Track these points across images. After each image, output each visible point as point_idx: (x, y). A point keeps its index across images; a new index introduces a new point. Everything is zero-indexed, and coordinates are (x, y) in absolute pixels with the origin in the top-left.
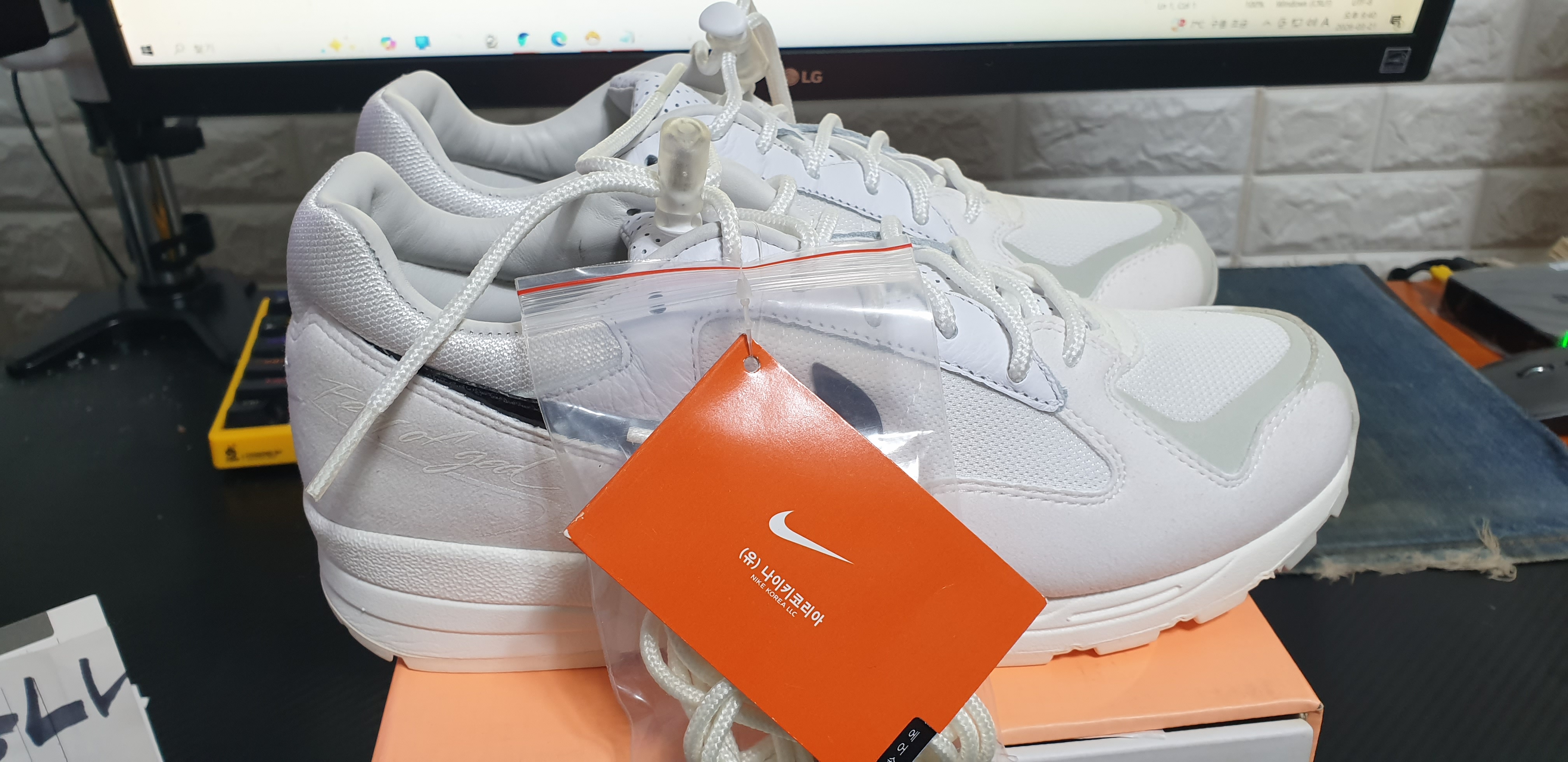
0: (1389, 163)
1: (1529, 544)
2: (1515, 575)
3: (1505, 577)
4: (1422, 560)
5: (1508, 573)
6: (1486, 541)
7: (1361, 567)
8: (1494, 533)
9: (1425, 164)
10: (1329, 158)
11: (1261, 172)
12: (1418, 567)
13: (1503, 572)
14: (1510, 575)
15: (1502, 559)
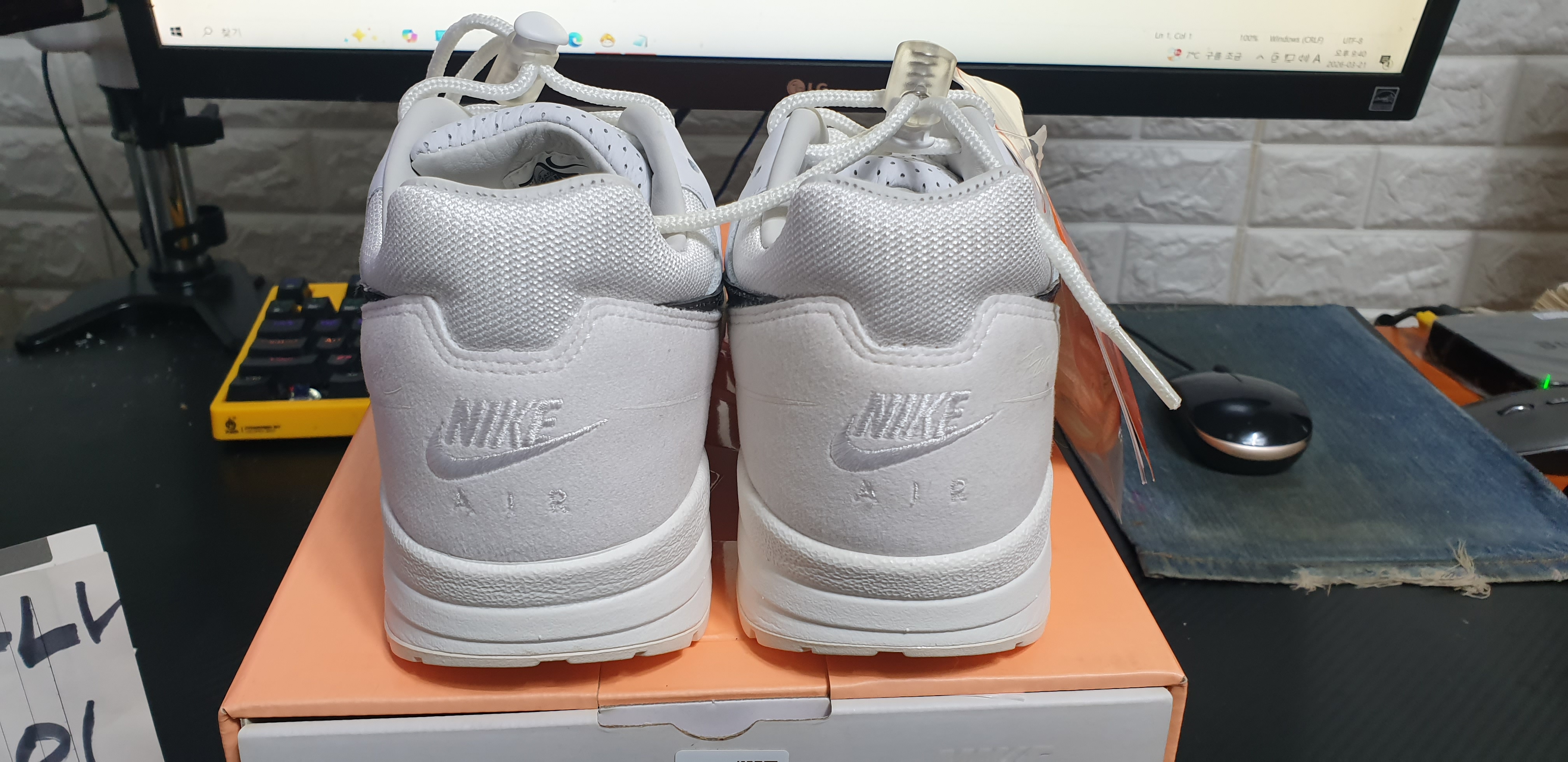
0: (1380, 221)
1: (1502, 565)
2: (1488, 593)
3: (1479, 594)
4: (1399, 576)
5: (1482, 592)
6: (1461, 561)
7: (1338, 580)
8: (1470, 554)
9: (1416, 224)
10: (1322, 213)
11: (1255, 225)
12: (1394, 582)
13: (1478, 590)
14: (1484, 593)
15: (1477, 578)
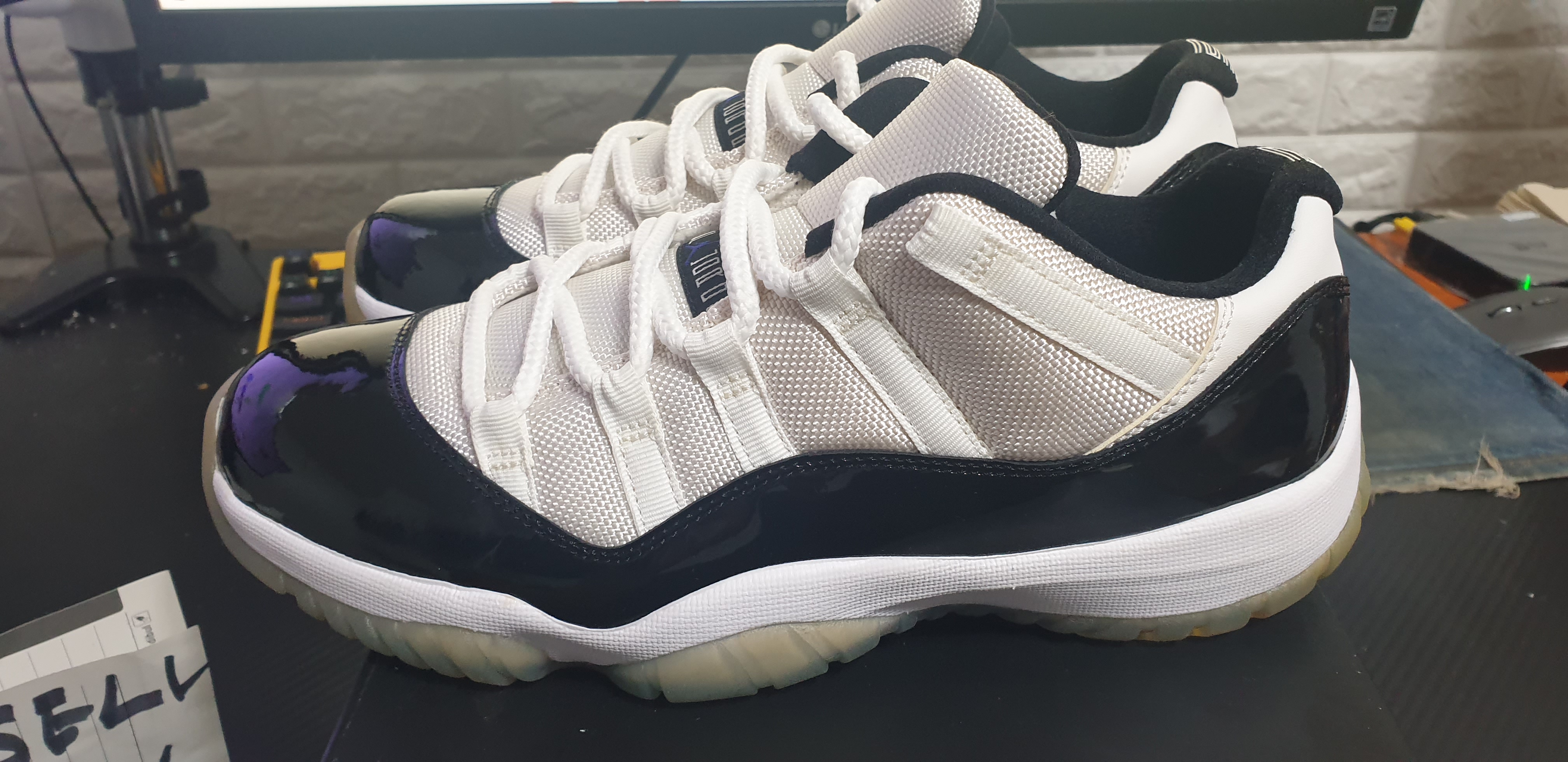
0: (1333, 126)
1: (1526, 465)
2: (1518, 493)
3: (1510, 494)
4: (1435, 482)
5: (1512, 491)
6: (1488, 463)
7: (1382, 489)
8: (1495, 455)
9: (1366, 128)
10: (1279, 121)
12: (1432, 487)
13: (1508, 491)
14: (1514, 493)
15: (1505, 478)
